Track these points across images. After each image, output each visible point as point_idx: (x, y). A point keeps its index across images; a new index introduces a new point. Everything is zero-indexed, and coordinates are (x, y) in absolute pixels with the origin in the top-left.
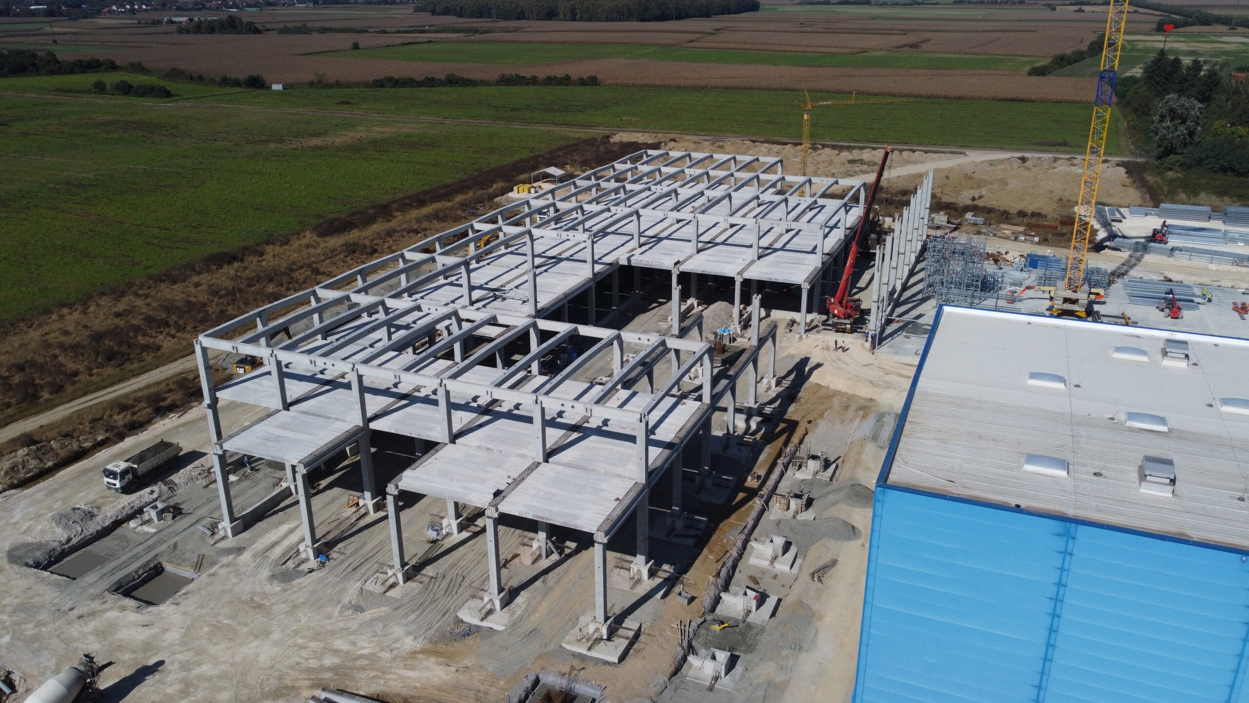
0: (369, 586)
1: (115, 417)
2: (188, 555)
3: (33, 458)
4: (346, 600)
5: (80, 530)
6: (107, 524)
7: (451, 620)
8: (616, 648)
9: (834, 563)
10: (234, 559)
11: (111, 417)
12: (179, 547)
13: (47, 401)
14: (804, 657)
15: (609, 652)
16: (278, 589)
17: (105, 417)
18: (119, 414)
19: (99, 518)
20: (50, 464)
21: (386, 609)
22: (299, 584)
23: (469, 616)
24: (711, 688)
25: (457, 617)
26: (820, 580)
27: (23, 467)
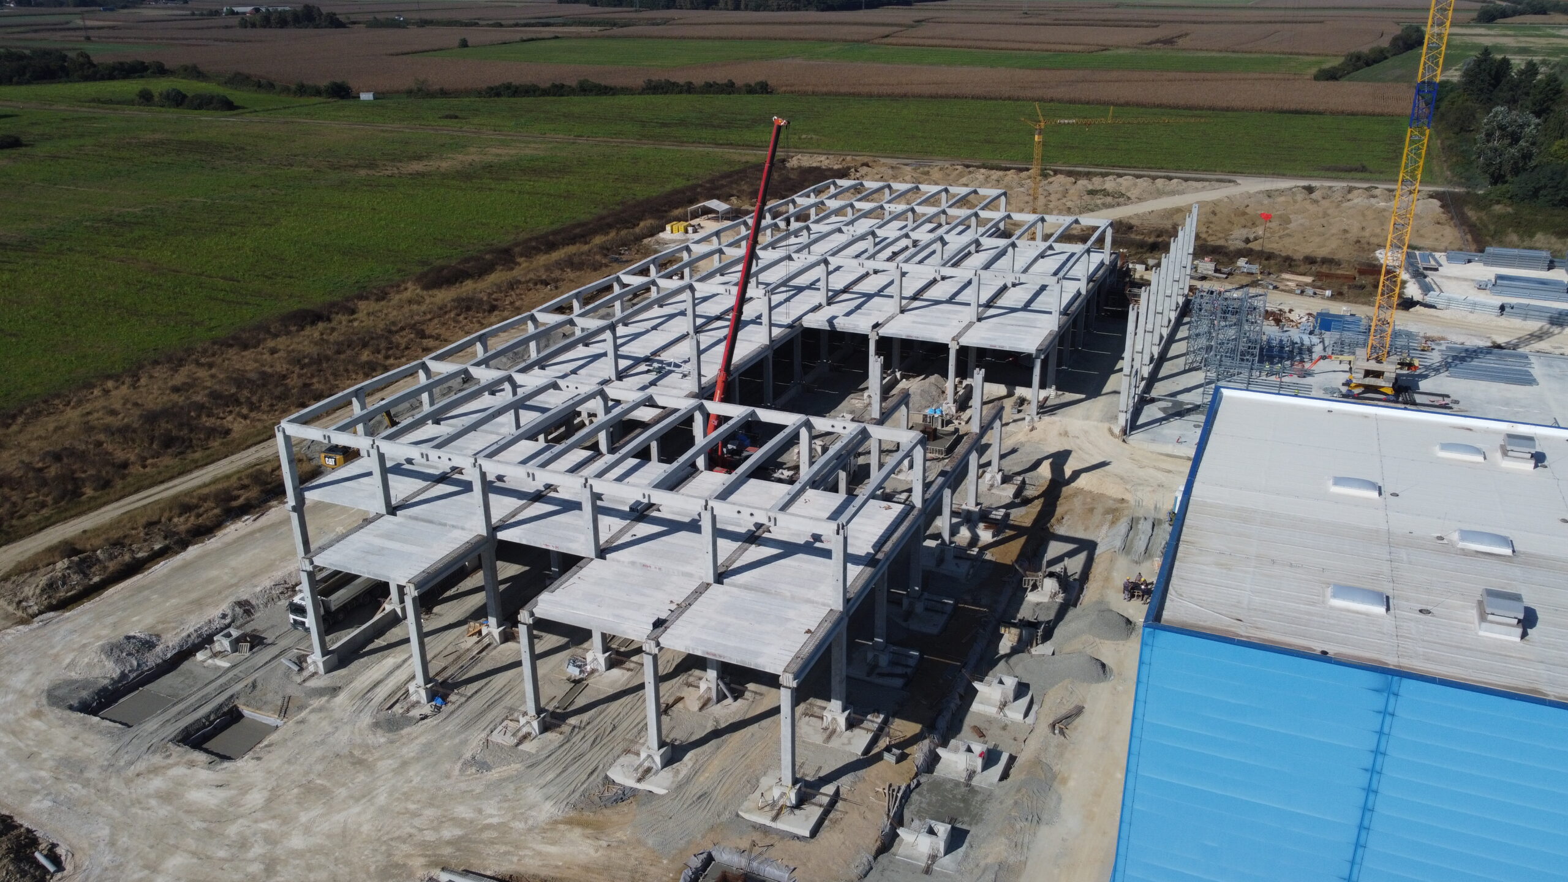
0: (497, 737)
1: (176, 520)
2: (270, 696)
3: (75, 573)
4: (468, 755)
5: (135, 663)
6: (169, 656)
7: (600, 779)
8: (807, 817)
9: (1079, 711)
10: (328, 701)
11: (170, 520)
12: (259, 686)
13: (91, 498)
14: (1044, 831)
15: (800, 823)
16: (382, 740)
17: (163, 520)
18: (180, 515)
19: (159, 649)
20: (96, 579)
21: (518, 766)
22: (409, 734)
23: (622, 776)
24: (928, 871)
25: (606, 777)
26: (1062, 732)
27: (64, 584)
